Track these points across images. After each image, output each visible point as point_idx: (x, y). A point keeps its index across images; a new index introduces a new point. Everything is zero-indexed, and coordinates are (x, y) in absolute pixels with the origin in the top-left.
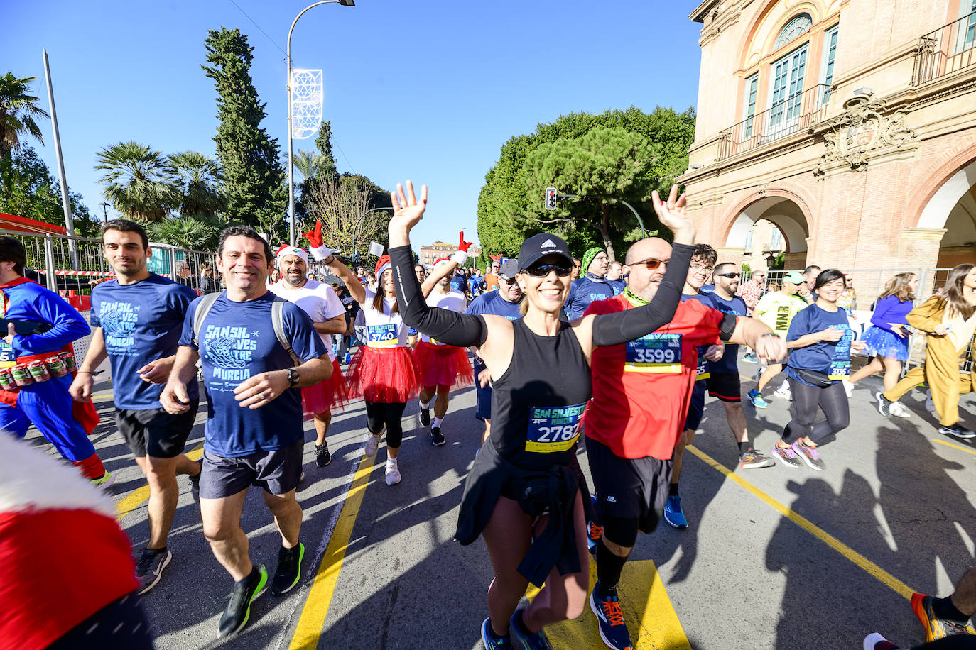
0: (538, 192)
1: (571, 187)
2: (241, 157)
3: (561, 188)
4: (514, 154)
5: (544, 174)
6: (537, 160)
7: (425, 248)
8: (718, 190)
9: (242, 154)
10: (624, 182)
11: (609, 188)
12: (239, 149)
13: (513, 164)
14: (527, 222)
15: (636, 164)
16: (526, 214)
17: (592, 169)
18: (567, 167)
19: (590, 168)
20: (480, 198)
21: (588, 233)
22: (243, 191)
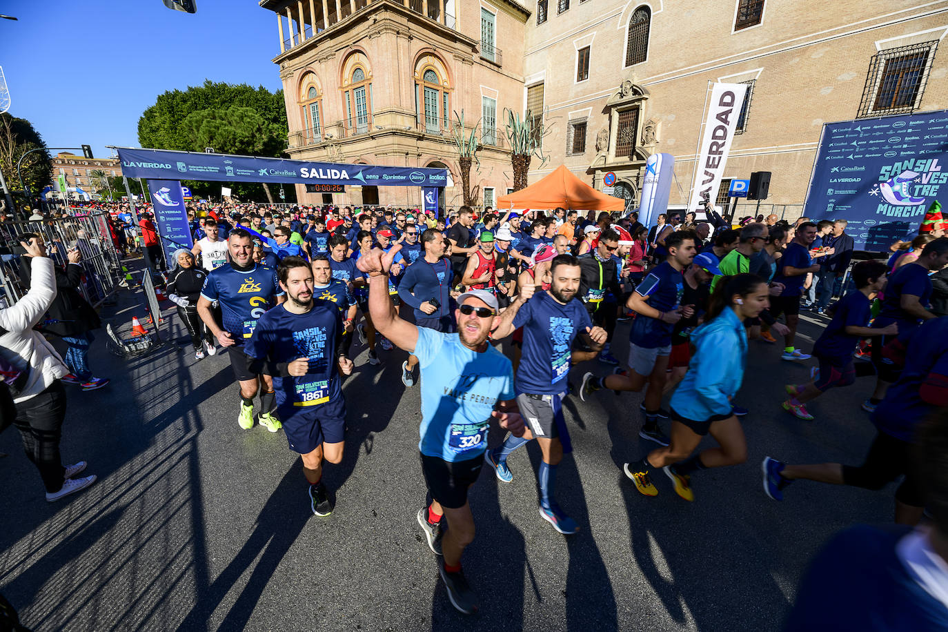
13: (173, 116)
15: (263, 137)
18: (217, 135)
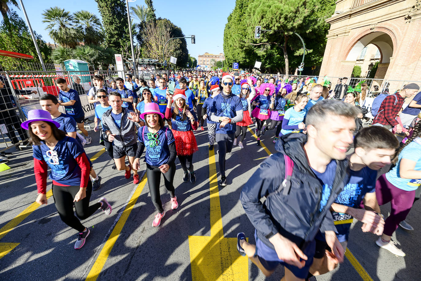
0: (252, 28)
1: (269, 25)
2: (109, 11)
3: (264, 26)
4: (241, 6)
5: (255, 17)
6: (253, 9)
7: (200, 56)
8: (348, 27)
9: (110, 9)
10: (298, 22)
11: (289, 26)
12: (108, 7)
13: (241, 11)
14: (246, 45)
15: (306, 10)
16: (246, 40)
17: (281, 14)
18: (268, 13)
19: (280, 14)
20: (225, 30)
21: (276, 51)
22: (112, 30)
